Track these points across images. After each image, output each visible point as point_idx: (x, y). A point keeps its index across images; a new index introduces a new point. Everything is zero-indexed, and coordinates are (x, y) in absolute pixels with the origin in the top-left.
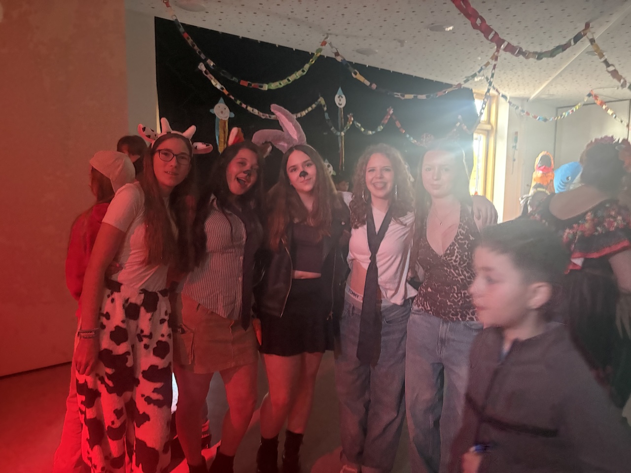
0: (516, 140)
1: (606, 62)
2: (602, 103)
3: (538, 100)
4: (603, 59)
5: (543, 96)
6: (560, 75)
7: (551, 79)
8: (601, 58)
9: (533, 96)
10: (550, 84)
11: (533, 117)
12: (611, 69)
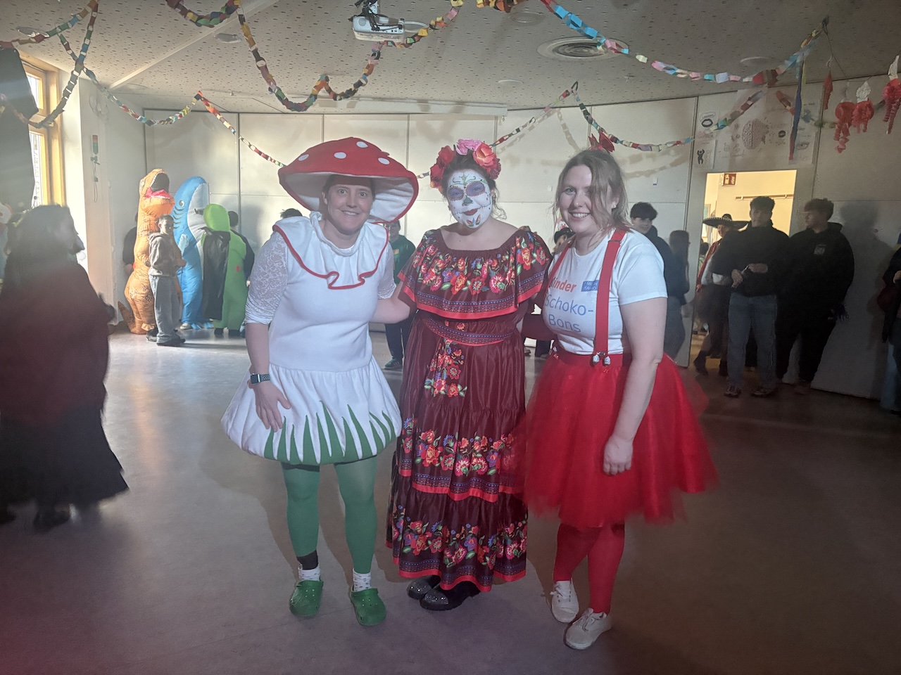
0: (96, 150)
1: (256, 53)
2: (216, 112)
3: (122, 90)
4: (253, 48)
5: (132, 87)
6: (168, 60)
7: (153, 62)
8: (251, 46)
9: (116, 84)
10: (149, 71)
11: (132, 115)
12: (261, 63)
